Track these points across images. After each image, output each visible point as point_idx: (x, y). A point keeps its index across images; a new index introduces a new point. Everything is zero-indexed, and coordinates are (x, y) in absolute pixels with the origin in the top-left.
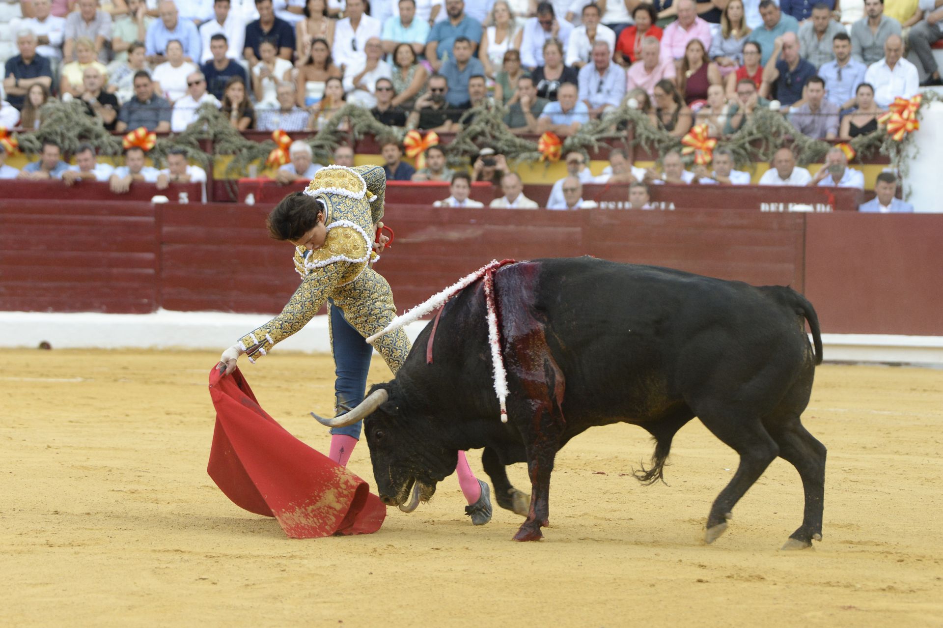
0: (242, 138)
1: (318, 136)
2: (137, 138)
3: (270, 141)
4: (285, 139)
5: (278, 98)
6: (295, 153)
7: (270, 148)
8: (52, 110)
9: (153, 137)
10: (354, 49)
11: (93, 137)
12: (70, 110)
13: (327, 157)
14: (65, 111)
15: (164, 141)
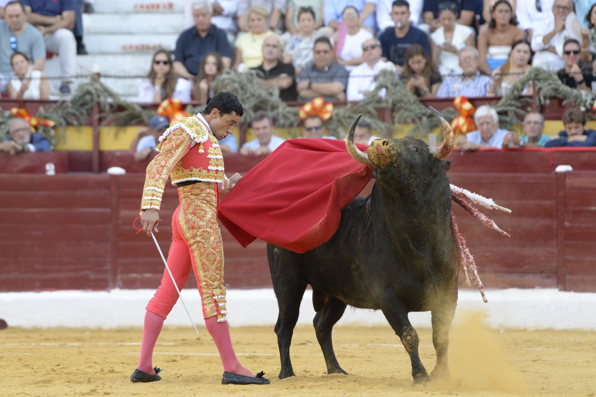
0: (422, 106)
1: (501, 102)
2: (314, 109)
3: (451, 109)
4: (467, 106)
5: (461, 64)
6: (480, 118)
7: (453, 116)
8: (226, 82)
9: (330, 107)
10: (539, 9)
11: (269, 108)
12: (245, 81)
13: (511, 124)
14: (240, 83)
15: (341, 111)
